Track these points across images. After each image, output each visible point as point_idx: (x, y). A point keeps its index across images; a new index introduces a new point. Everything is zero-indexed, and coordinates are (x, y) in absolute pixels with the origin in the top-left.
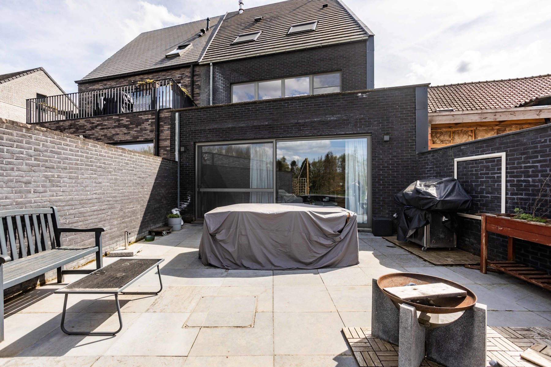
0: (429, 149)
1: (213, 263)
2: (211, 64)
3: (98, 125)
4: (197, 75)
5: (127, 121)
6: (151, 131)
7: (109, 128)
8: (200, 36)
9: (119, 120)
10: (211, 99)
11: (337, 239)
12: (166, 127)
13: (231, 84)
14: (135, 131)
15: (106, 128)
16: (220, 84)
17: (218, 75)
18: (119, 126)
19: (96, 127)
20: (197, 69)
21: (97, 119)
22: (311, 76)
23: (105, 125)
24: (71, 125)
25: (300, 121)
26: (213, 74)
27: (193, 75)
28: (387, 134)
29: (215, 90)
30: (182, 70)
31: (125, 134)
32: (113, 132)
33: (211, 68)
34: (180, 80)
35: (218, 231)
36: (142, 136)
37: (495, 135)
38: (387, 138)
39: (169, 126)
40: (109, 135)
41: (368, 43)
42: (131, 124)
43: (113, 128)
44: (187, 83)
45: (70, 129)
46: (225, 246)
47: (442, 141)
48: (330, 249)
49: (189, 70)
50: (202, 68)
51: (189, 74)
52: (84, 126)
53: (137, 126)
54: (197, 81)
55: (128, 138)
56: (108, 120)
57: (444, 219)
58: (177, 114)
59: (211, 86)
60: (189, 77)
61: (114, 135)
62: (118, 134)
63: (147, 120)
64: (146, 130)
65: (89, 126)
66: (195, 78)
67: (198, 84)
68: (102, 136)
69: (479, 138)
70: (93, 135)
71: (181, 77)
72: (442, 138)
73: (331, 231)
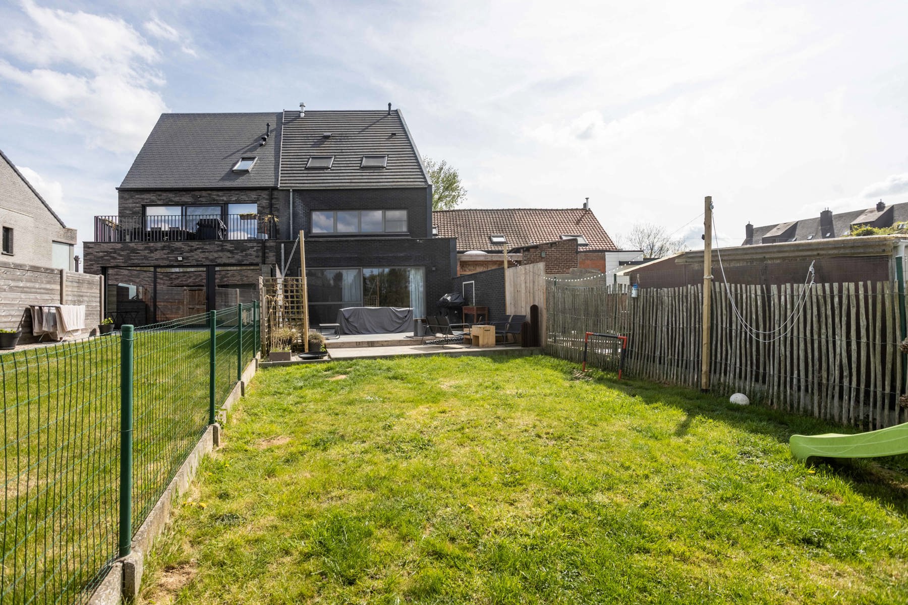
0: (459, 275)
1: (347, 332)
2: (291, 190)
3: (198, 248)
4: (275, 198)
5: (231, 247)
6: (257, 257)
7: (211, 252)
8: (261, 145)
9: (222, 246)
10: (291, 223)
11: (404, 320)
12: (271, 254)
13: (311, 210)
14: (240, 256)
15: (208, 252)
16: (301, 210)
17: (298, 201)
18: (223, 250)
19: (196, 250)
20: (275, 193)
21: (197, 243)
22: (384, 211)
23: (207, 249)
24: (164, 247)
25: (380, 255)
26: (293, 200)
27: (271, 198)
28: (434, 267)
29: (295, 215)
30: (258, 191)
31: (229, 257)
32: (216, 255)
33: (291, 194)
34: (257, 201)
35: (350, 317)
36: (247, 260)
37: (498, 267)
38: (434, 269)
39: (274, 254)
40: (211, 257)
41: (427, 190)
42: (236, 249)
43: (215, 252)
44: (264, 205)
45: (163, 250)
46: (353, 324)
47: (470, 270)
48: (402, 324)
49: (266, 192)
50: (281, 193)
51: (267, 197)
52: (181, 248)
53: (242, 252)
54: (276, 204)
55: (233, 261)
56: (209, 244)
57: (456, 312)
58: (283, 245)
59: (291, 211)
60: (267, 199)
61: (216, 258)
62: (221, 258)
63: (253, 247)
64: (251, 256)
65: (187, 248)
66: (274, 201)
67: (277, 207)
68: (203, 258)
69: (489, 269)
70: (192, 256)
71: (258, 198)
72: (469, 268)
73: (401, 316)
